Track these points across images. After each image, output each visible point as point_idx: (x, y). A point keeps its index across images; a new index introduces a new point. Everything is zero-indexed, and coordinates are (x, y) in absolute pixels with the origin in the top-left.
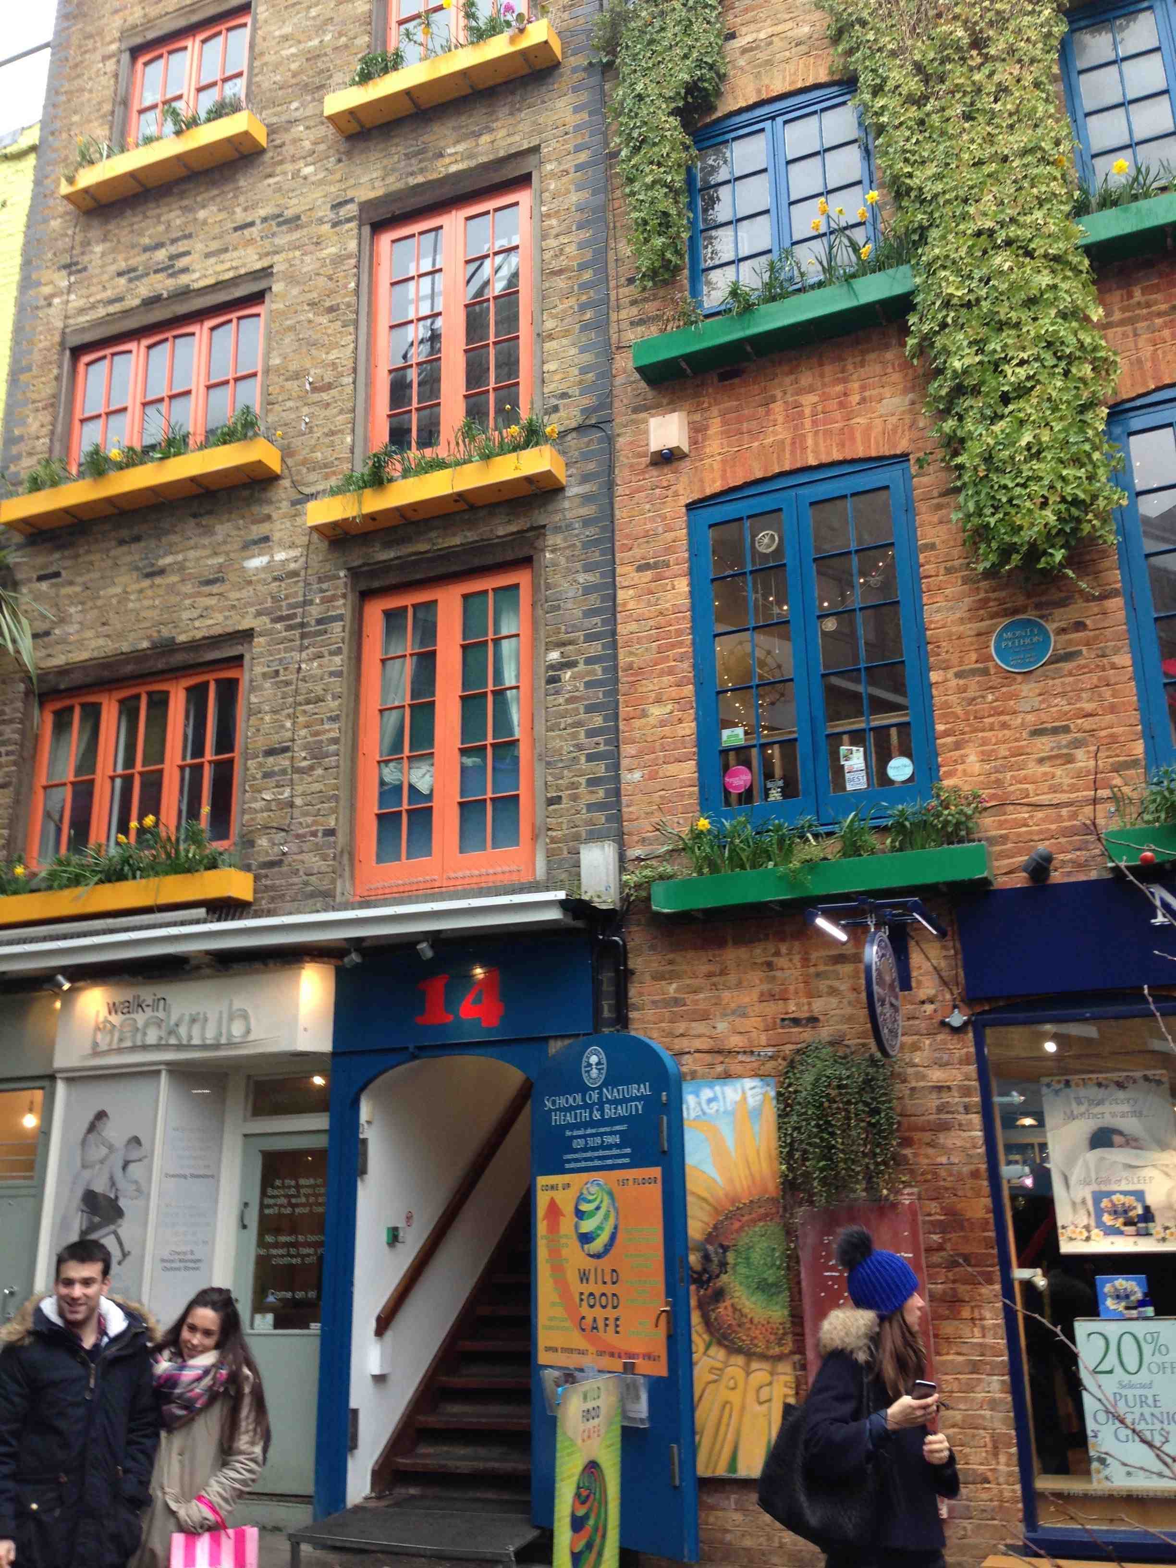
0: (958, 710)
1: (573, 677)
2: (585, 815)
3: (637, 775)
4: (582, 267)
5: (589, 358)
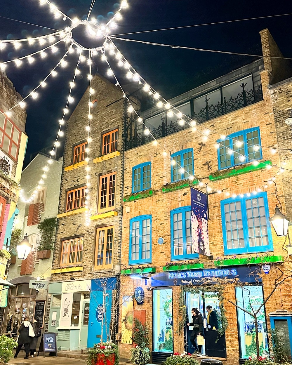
0: (154, 249)
1: (117, 242)
2: (117, 261)
3: (123, 256)
4: (121, 185)
5: (121, 198)
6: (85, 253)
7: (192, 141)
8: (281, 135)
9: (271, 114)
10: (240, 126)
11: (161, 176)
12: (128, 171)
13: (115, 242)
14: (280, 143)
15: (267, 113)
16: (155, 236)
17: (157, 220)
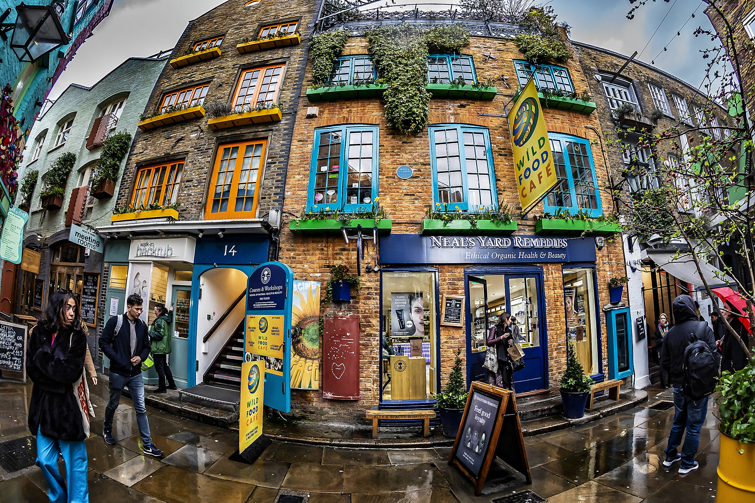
0: (386, 186)
1: (274, 166)
2: (272, 203)
3: (289, 193)
4: (296, 78)
8: (592, 86)
13: (269, 167)
16: (389, 163)
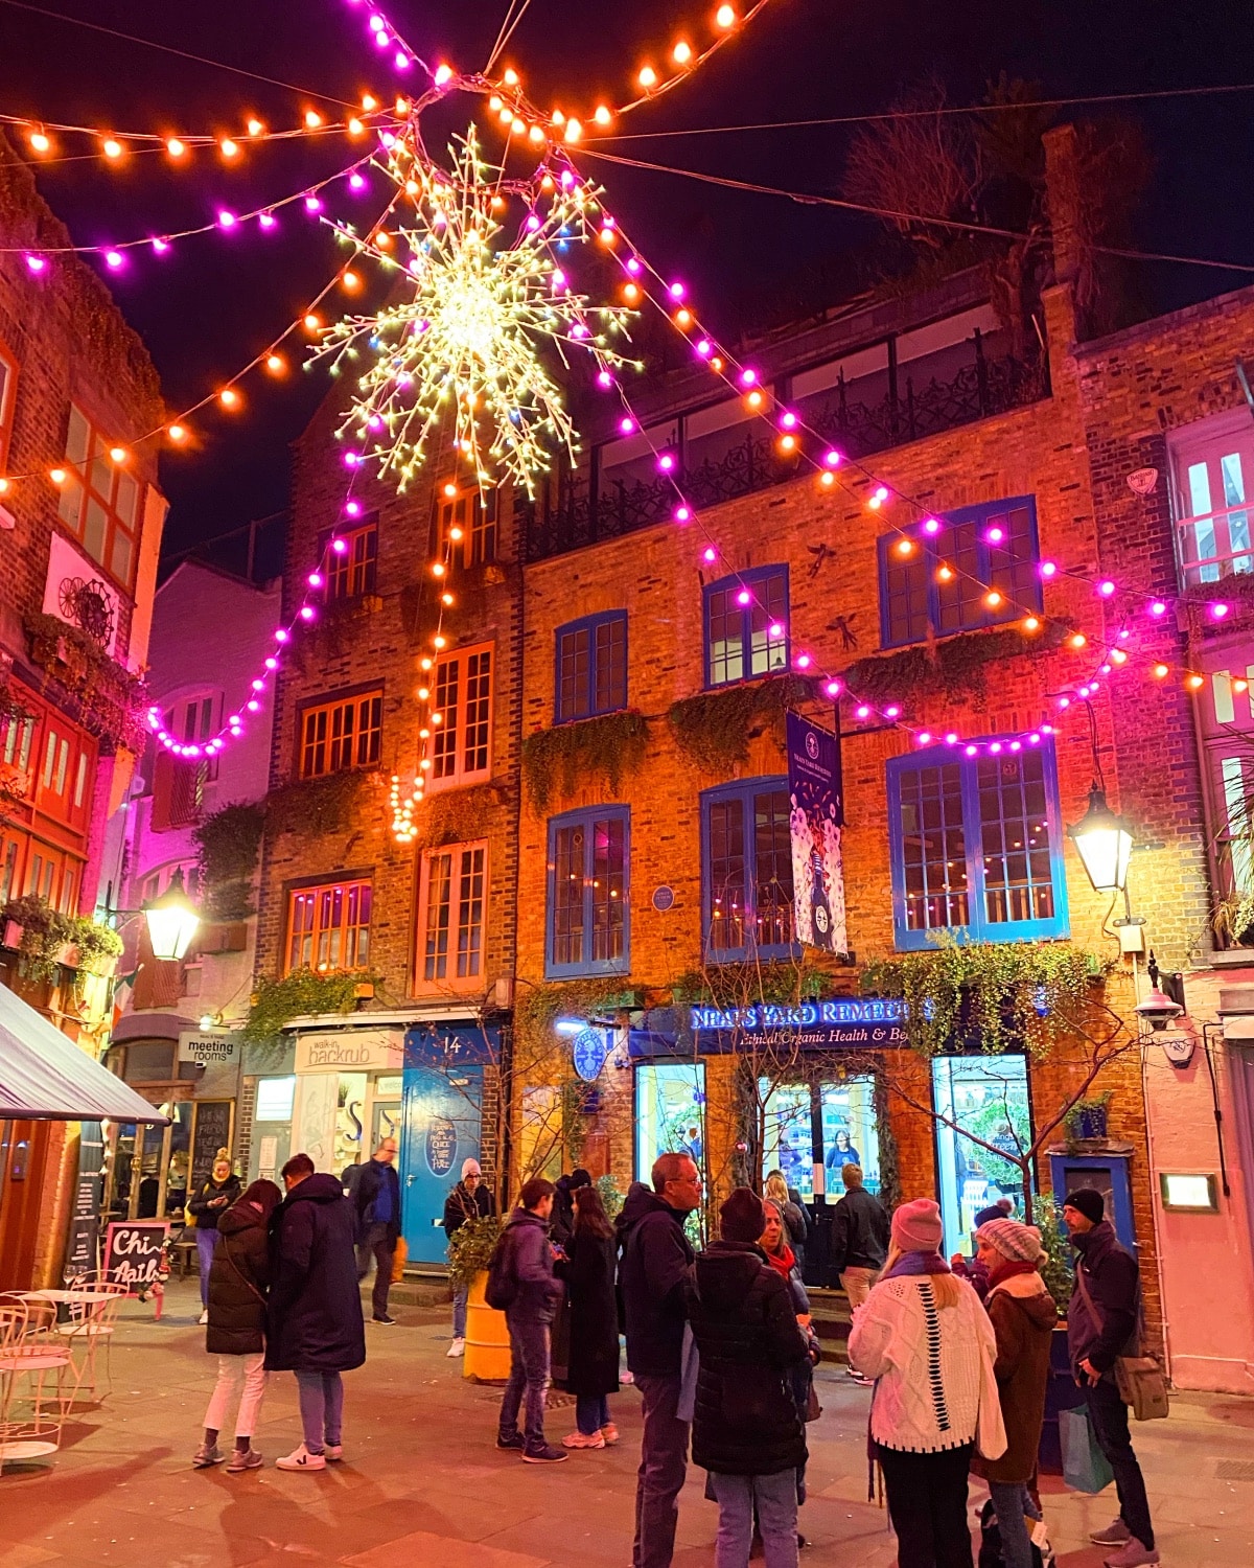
1: (500, 898)
2: (501, 965)
3: (523, 947)
4: (512, 691)
5: (513, 740)
6: (380, 937)
7: (784, 537)
8: (1110, 529)
9: (1079, 450)
10: (964, 490)
11: (665, 665)
12: (540, 641)
13: (494, 899)
14: (1109, 558)
15: (1062, 448)
16: (644, 882)
17: (649, 823)
